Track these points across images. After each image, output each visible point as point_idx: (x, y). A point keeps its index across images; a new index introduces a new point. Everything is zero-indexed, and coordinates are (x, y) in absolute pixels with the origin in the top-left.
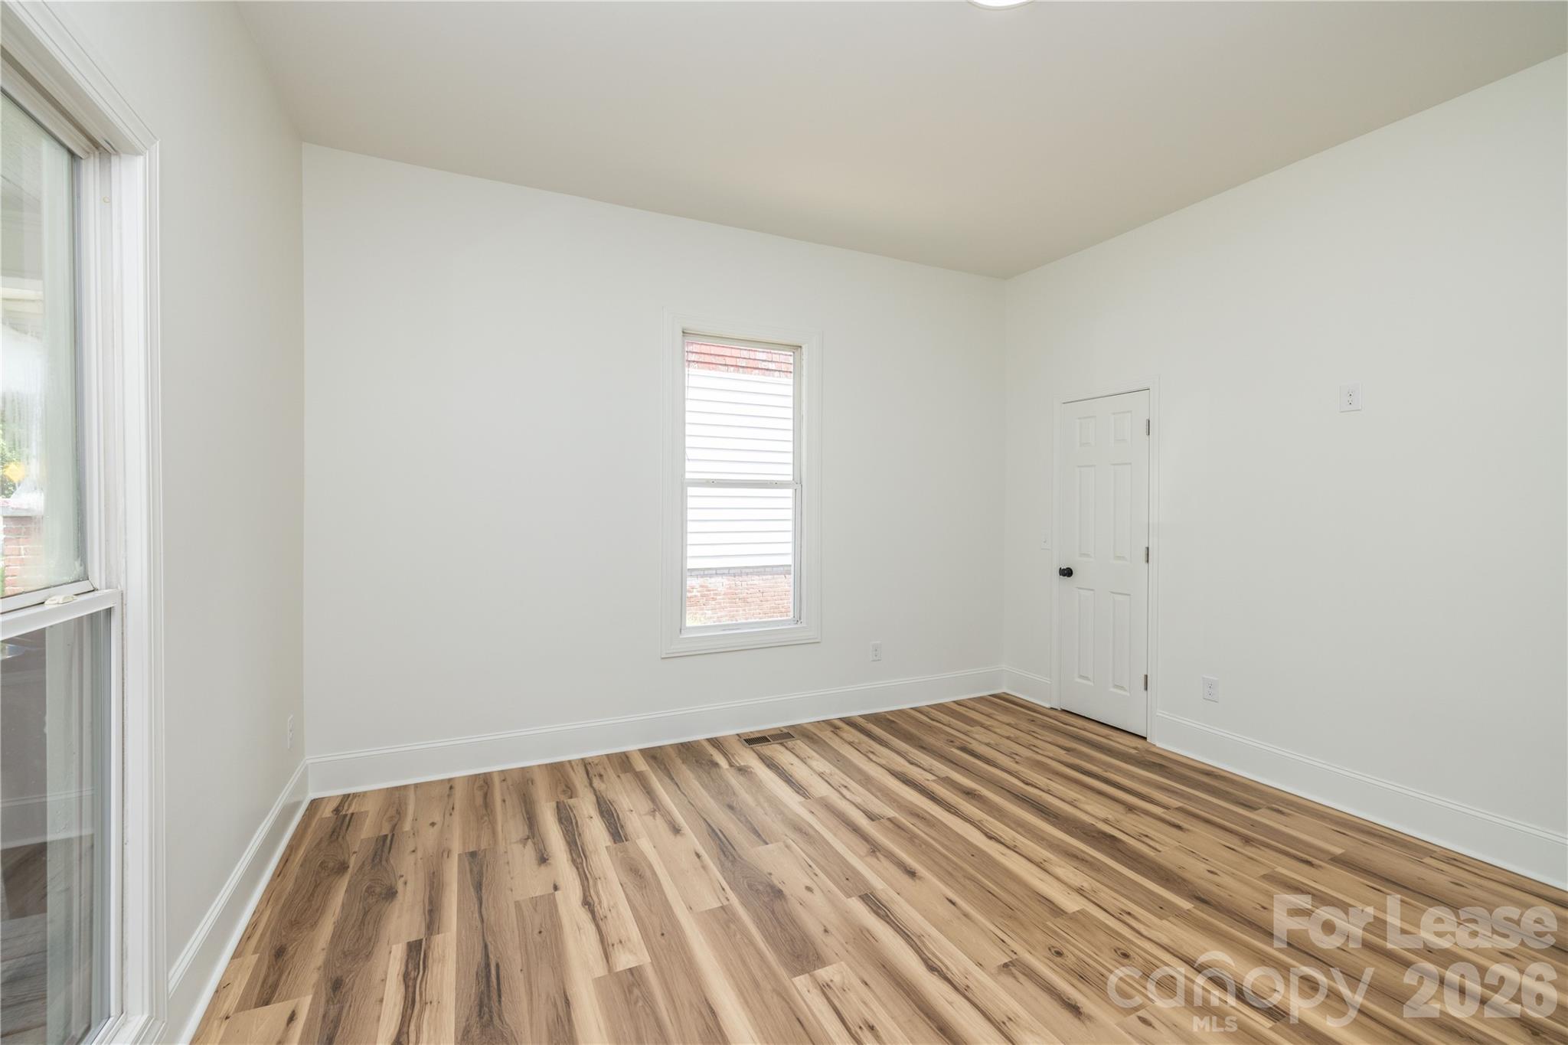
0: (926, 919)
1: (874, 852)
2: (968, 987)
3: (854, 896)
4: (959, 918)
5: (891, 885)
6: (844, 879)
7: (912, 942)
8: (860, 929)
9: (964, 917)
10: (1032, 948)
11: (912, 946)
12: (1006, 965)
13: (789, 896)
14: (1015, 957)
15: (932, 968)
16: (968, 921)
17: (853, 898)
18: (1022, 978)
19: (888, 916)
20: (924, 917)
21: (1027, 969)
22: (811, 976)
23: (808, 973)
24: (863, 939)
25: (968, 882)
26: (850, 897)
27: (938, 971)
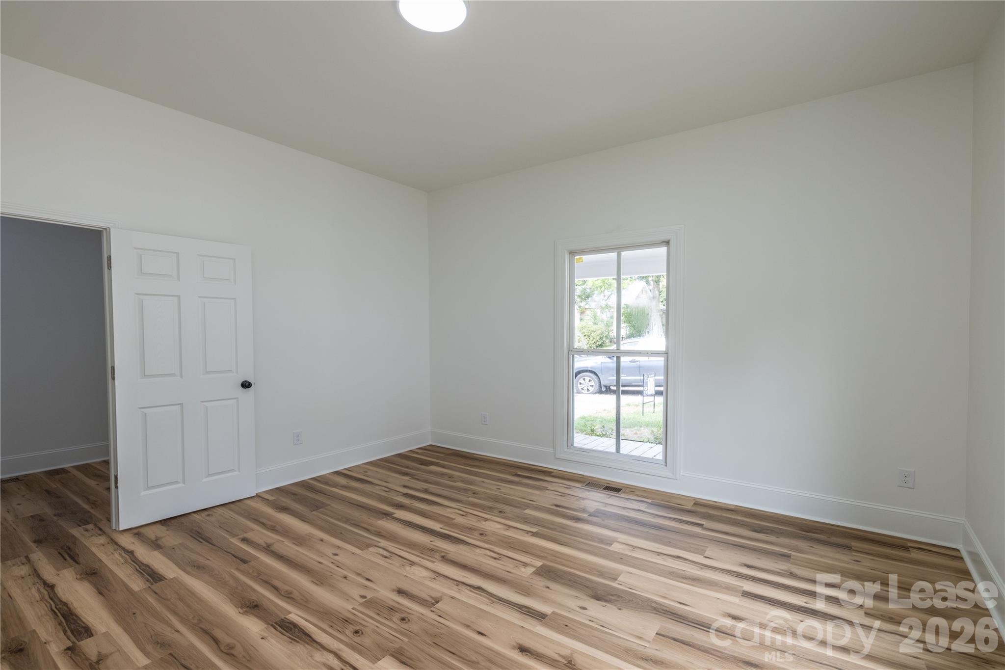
0: (493, 614)
1: (570, 662)
2: (457, 586)
3: (551, 614)
4: (472, 622)
5: (532, 632)
6: (569, 625)
7: (495, 597)
8: (529, 594)
9: (469, 624)
10: (422, 618)
11: (495, 596)
12: (437, 602)
13: (589, 599)
14: (432, 609)
15: (479, 588)
16: (465, 623)
17: (550, 613)
18: (428, 599)
19: (520, 608)
20: (496, 616)
21: (425, 604)
22: (536, 567)
23: (538, 568)
24: (526, 591)
25: (474, 658)
26: (552, 613)
27: (475, 588)
